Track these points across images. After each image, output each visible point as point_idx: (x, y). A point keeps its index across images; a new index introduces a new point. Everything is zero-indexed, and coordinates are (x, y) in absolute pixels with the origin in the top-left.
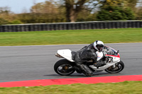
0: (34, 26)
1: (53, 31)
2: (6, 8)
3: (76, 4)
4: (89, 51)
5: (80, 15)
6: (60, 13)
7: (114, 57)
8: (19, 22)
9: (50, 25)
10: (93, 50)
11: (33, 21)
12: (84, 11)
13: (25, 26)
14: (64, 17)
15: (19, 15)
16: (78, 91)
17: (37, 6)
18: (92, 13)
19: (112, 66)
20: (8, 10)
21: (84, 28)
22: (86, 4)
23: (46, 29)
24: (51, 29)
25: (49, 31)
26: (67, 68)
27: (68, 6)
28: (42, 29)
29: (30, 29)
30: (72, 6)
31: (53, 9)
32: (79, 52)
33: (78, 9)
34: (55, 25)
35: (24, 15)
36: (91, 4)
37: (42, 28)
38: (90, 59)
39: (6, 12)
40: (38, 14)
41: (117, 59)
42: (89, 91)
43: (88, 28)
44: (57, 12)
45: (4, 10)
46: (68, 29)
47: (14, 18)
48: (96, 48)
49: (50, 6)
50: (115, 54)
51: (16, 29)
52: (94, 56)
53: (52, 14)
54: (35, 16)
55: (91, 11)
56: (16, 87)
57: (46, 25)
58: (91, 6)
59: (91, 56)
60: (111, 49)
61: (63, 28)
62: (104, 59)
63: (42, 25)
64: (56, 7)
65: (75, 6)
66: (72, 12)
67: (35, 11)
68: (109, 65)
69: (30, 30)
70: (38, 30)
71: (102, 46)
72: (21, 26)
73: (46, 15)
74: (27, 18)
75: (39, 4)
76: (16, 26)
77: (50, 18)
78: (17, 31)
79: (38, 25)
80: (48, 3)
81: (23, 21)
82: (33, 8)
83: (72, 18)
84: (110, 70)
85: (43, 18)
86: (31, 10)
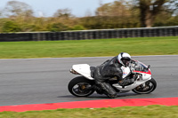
0: (100, 32)
1: (123, 38)
2: (66, 10)
3: (154, 4)
4: (113, 66)
5: (158, 19)
6: (133, 17)
7: (143, 74)
8: (82, 27)
9: (120, 32)
10: (116, 65)
11: (98, 26)
12: (164, 13)
13: (89, 32)
14: (138, 21)
15: (82, 19)
16: (157, 114)
17: (103, 8)
18: (174, 15)
19: (141, 86)
20: (68, 13)
21: (164, 35)
22: (166, 4)
23: (115, 37)
24: (121, 37)
25: (118, 38)
26: (84, 87)
27: (143, 8)
28: (110, 37)
29: (95, 36)
30: (147, 7)
31: (124, 11)
32: (100, 68)
33: (156, 11)
34: (126, 32)
35: (88, 19)
36: (173, 4)
37: (110, 35)
38: (113, 76)
39: (66, 15)
40: (105, 18)
41: (147, 77)
42: (170, 114)
43: (168, 34)
44: (128, 14)
45: (63, 13)
46: (142, 36)
47: (75, 22)
48: (121, 62)
49: (120, 7)
50: (145, 70)
51: (77, 36)
52: (118, 72)
53: (122, 17)
54: (102, 20)
55: (172, 13)
56: (78, 109)
57: (115, 32)
58: (172, 6)
59: (114, 72)
60: (139, 64)
61: (136, 35)
62: (131, 75)
63: (110, 32)
64: (128, 8)
65: (151, 7)
66: (148, 15)
67: (101, 14)
68: (137, 83)
69: (94, 38)
70: (105, 37)
71: (128, 59)
72: (84, 33)
73: (115, 18)
74: (91, 22)
75: (106, 5)
76: (78, 33)
77: (120, 22)
78: (79, 39)
79: (105, 32)
80: (118, 4)
81: (87, 27)
82: (99, 9)
83: (148, 22)
84: (139, 90)
85: (111, 22)
86: (97, 13)
